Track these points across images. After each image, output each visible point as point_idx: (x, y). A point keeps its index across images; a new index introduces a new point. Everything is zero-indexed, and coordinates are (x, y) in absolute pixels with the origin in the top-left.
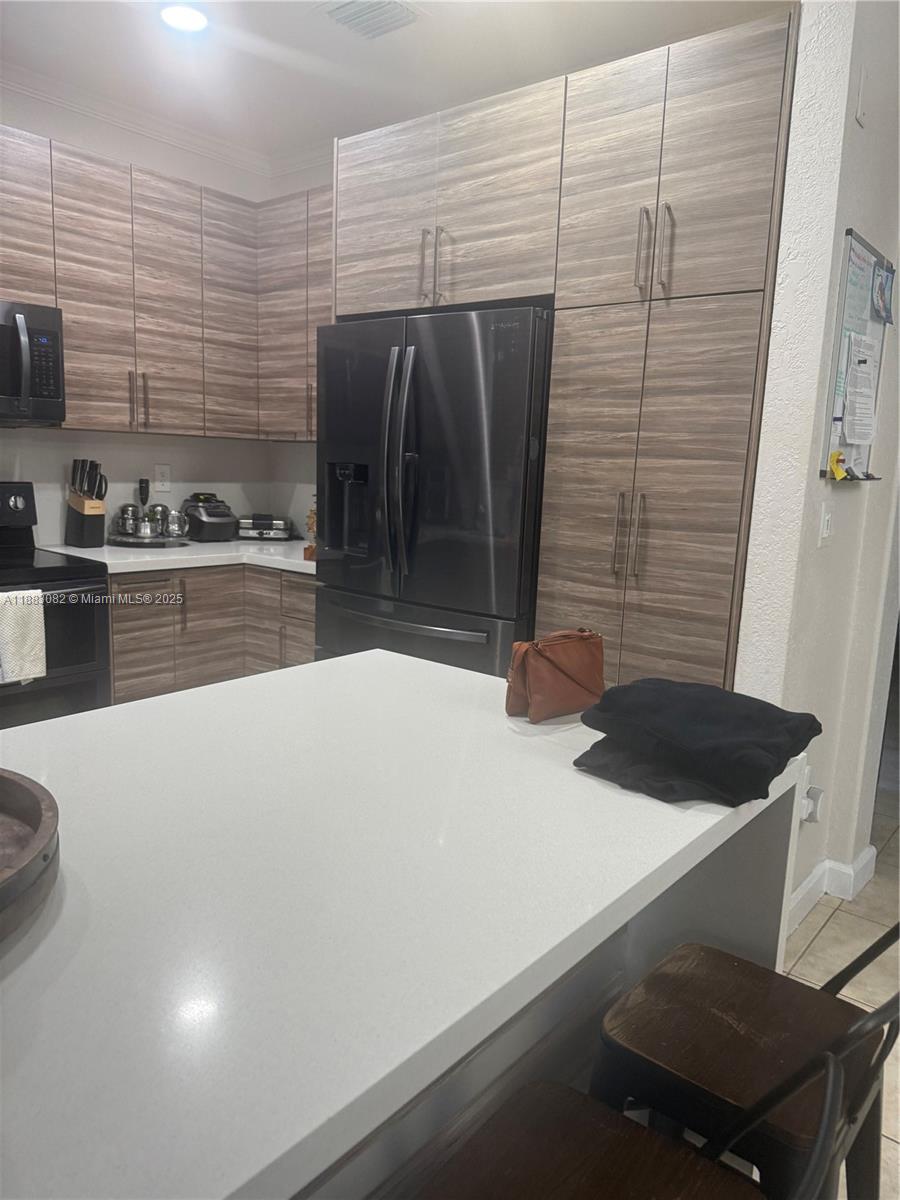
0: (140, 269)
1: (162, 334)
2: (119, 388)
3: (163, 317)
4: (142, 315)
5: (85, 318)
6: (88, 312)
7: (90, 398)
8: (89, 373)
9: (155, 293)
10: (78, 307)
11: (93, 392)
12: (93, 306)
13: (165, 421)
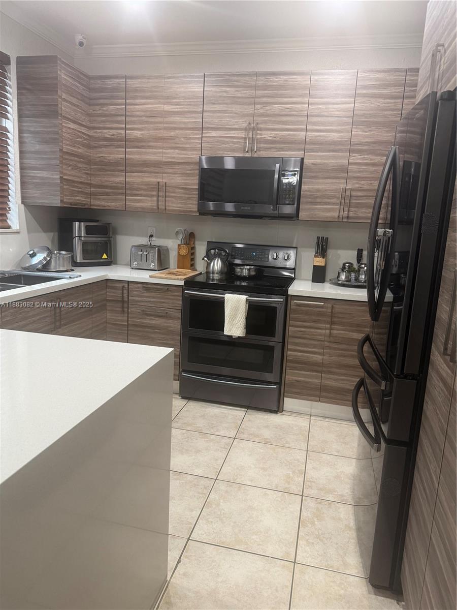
0: (356, 128)
1: (367, 164)
2: (334, 197)
3: (368, 154)
4: (354, 155)
5: (319, 161)
6: (321, 157)
7: (316, 203)
8: (318, 190)
9: (365, 141)
10: (315, 156)
11: (318, 200)
12: (324, 154)
13: (361, 215)
